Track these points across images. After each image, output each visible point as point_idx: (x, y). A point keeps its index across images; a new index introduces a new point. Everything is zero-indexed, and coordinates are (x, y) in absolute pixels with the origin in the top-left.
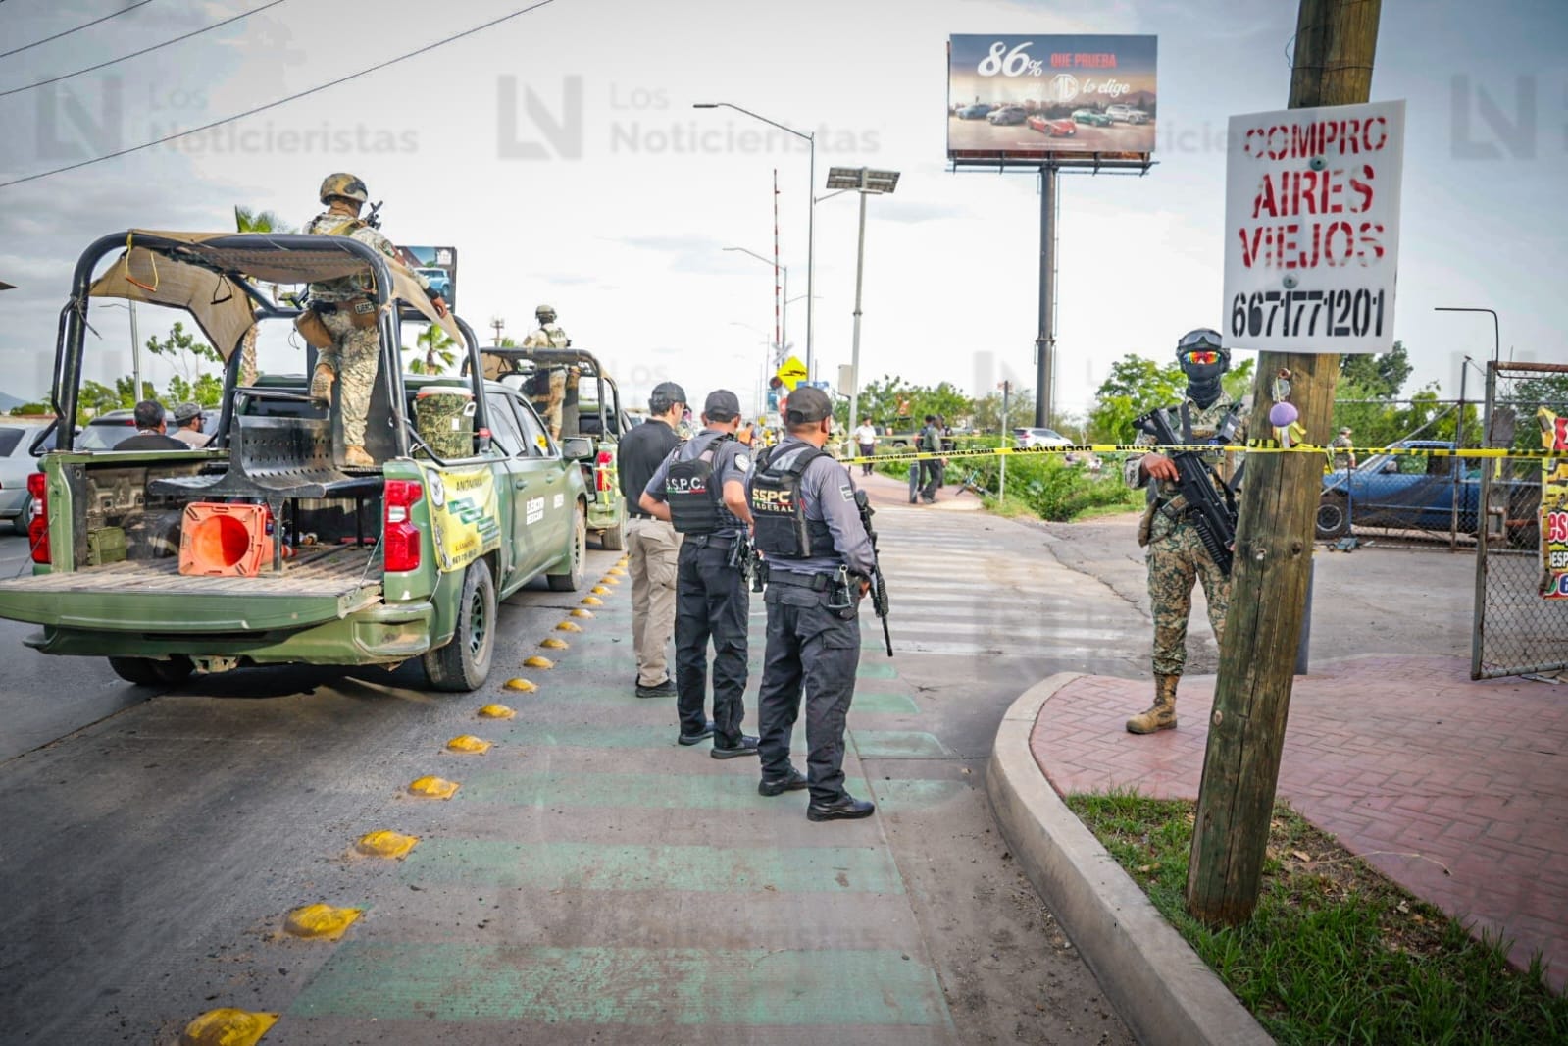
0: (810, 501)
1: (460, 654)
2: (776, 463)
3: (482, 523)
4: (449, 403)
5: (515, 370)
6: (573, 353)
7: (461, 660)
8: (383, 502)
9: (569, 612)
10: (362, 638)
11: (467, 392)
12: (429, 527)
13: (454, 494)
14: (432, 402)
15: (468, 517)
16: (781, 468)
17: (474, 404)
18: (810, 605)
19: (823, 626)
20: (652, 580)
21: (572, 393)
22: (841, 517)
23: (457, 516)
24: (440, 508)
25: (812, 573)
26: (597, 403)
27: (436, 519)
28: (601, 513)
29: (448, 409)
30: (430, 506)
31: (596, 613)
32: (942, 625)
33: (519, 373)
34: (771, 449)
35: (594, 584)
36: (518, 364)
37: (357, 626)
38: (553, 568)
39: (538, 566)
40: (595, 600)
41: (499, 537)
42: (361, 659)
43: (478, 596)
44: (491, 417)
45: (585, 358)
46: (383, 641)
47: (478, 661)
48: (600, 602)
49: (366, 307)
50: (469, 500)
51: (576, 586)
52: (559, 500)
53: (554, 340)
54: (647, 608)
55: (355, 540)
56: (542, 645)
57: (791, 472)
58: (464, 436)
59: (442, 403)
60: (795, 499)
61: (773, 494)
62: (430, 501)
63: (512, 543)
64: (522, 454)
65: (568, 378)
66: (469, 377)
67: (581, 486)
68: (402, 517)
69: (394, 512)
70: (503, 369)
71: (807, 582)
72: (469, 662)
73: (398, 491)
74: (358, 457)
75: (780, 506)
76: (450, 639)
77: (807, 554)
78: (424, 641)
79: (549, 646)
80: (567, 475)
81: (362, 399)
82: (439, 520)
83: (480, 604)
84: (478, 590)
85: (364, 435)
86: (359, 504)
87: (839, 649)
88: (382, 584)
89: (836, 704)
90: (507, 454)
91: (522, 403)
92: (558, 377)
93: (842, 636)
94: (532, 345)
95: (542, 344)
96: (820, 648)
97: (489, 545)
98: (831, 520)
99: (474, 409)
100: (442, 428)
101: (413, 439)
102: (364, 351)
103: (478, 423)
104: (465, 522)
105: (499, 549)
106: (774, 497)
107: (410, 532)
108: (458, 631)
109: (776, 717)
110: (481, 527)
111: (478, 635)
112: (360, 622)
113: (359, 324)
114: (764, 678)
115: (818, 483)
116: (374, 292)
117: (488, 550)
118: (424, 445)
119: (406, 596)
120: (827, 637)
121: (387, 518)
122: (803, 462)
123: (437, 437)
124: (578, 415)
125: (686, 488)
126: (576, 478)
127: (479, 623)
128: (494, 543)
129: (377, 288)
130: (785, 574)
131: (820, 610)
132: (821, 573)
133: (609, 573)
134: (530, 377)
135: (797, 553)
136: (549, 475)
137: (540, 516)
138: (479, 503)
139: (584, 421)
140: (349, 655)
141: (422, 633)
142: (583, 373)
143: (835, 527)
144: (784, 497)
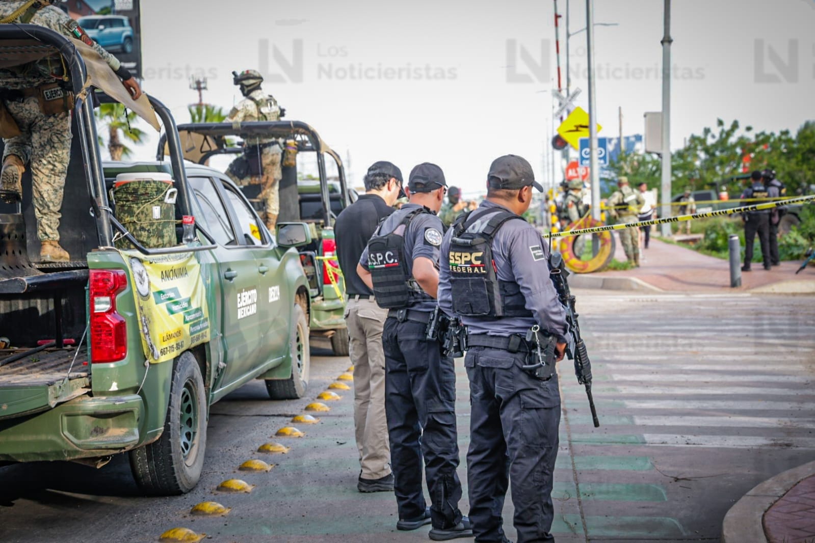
0: (501, 262)
1: (170, 451)
2: (471, 227)
3: (189, 313)
4: (149, 191)
5: (221, 147)
6: (287, 125)
7: (171, 458)
8: (87, 293)
9: (290, 419)
10: (70, 431)
11: (167, 177)
12: (135, 317)
13: (160, 284)
14: (130, 190)
15: (175, 308)
16: (475, 231)
17: (175, 190)
18: (506, 366)
19: (520, 387)
20: (371, 364)
21: (289, 172)
22: (530, 275)
23: (163, 306)
24: (146, 297)
25: (506, 335)
26: (318, 183)
27: (141, 308)
28: (329, 311)
29: (147, 197)
30: (136, 296)
31: (320, 418)
32: (726, 418)
33: (226, 152)
34: (468, 214)
35: (321, 391)
36: (225, 141)
37: (65, 419)
38: (270, 371)
39: (254, 367)
40: (320, 406)
41: (208, 330)
42: (70, 453)
43: (188, 393)
44: (194, 204)
45: (301, 130)
46: (91, 434)
47: (189, 462)
48: (327, 408)
49: (56, 92)
50: (175, 290)
51: (299, 393)
52: (274, 293)
53: (265, 110)
54: (368, 396)
55: (54, 341)
56: (259, 450)
57: (483, 235)
58: (165, 225)
59: (141, 191)
60: (487, 259)
61: (467, 256)
62: (135, 290)
63: (223, 338)
64: (231, 242)
65: (284, 154)
66: (167, 160)
67: (301, 278)
68: (107, 307)
69: (99, 303)
70: (206, 148)
71: (502, 344)
72: (180, 462)
73: (103, 280)
74: (53, 253)
75: (473, 267)
76: (160, 434)
77: (499, 313)
78: (133, 434)
79: (268, 451)
80: (283, 266)
81: (56, 190)
82: (145, 309)
83: (190, 402)
84: (187, 385)
85: (58, 229)
86: (57, 304)
87: (537, 409)
88: (89, 376)
89: (538, 464)
90: (213, 242)
91: (228, 186)
92: (273, 153)
93: (539, 396)
94: (239, 118)
95: (251, 116)
96: (518, 409)
97: (198, 338)
98: (520, 279)
99: (176, 195)
100: (142, 217)
101: (115, 228)
102: (55, 139)
103: (181, 209)
104: (172, 312)
105: (208, 343)
106: (468, 259)
107: (116, 322)
108: (167, 428)
109: (484, 485)
110: (188, 318)
111: (188, 435)
112: (68, 415)
113: (49, 111)
114: (471, 446)
115: (509, 243)
116: (66, 79)
117: (196, 343)
118: (127, 233)
119: (114, 387)
120: (524, 397)
121: (92, 308)
122: (494, 225)
123: (138, 228)
124: (299, 197)
125: (382, 262)
126: (295, 270)
127: (190, 422)
128: (203, 336)
129: (69, 74)
130: (482, 338)
131: (515, 370)
132: (515, 334)
133: (339, 379)
134: (240, 155)
135: (490, 313)
136: (262, 265)
137: (253, 310)
138: (184, 294)
139: (304, 204)
140: (58, 449)
141: (132, 426)
142: (301, 147)
143: (525, 285)
144: (477, 259)
